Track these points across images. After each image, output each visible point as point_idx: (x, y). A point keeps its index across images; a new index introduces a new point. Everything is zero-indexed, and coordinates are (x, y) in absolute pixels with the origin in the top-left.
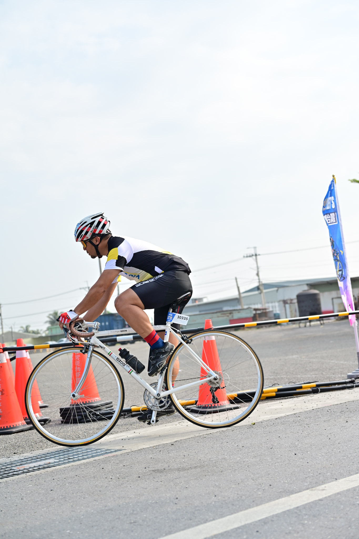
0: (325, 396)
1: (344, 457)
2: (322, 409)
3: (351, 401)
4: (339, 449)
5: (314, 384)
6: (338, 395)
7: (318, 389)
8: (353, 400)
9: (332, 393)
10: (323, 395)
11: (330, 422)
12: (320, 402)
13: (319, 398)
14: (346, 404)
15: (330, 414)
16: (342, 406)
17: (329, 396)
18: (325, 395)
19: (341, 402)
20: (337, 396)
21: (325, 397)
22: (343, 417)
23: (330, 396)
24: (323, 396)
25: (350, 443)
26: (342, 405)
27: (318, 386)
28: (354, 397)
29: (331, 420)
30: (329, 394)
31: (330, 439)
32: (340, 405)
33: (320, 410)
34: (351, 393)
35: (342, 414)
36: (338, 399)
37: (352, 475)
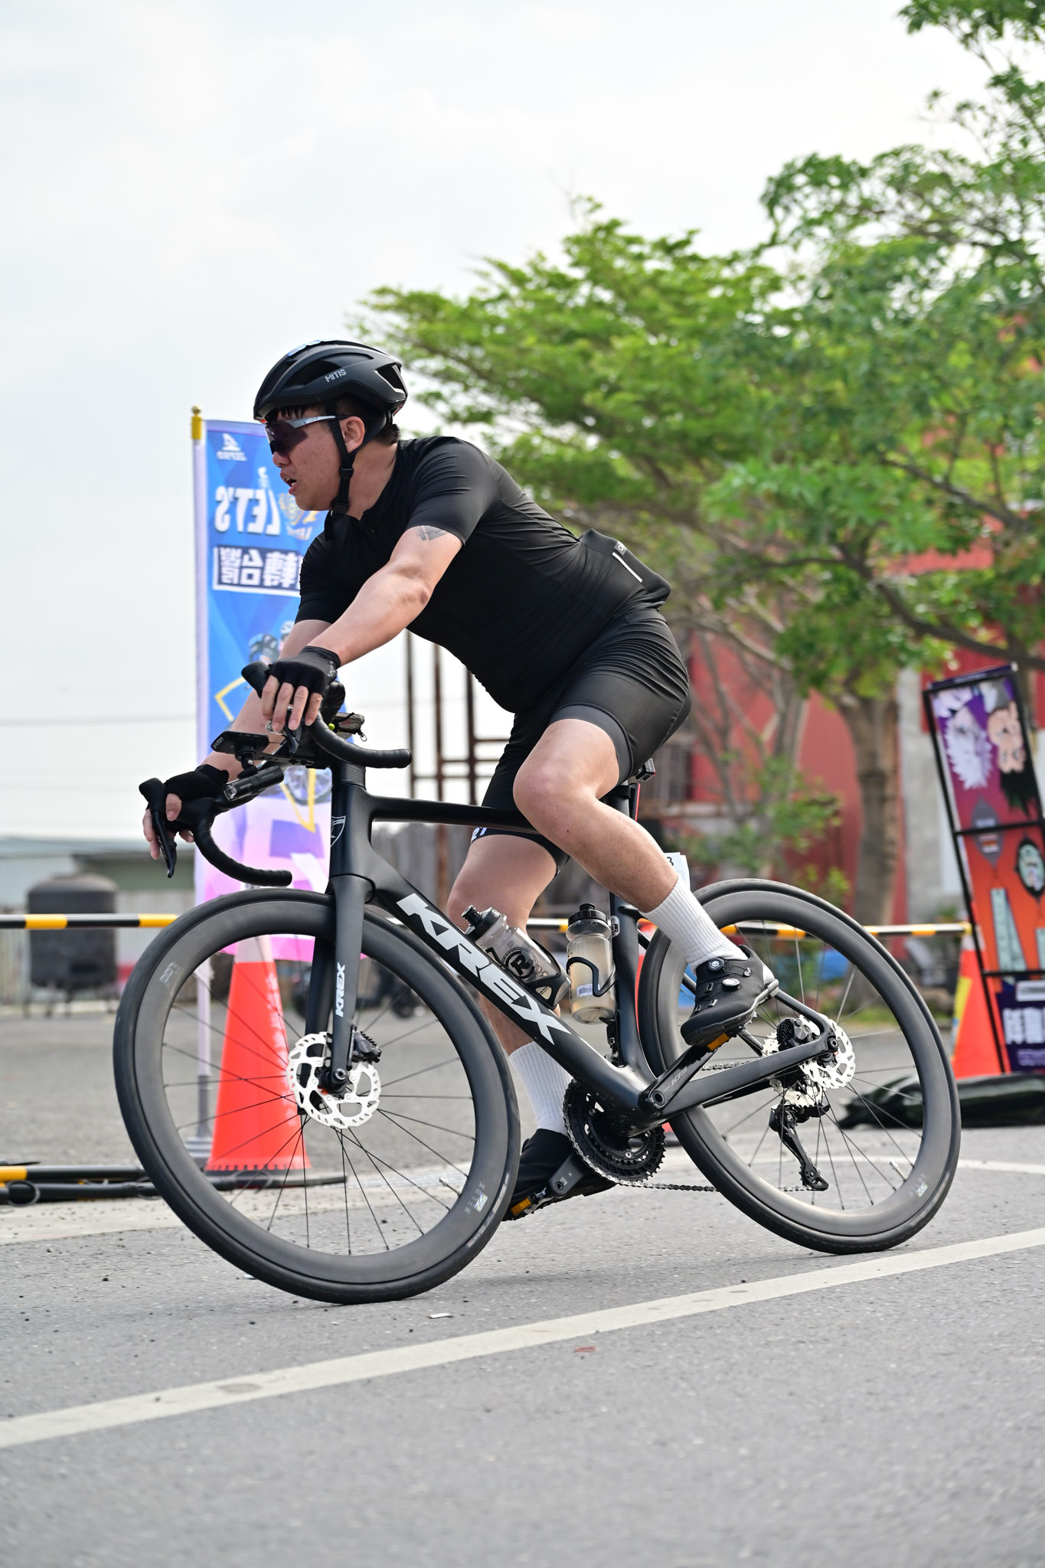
0: (52, 1214)
1: (63, 1366)
2: (27, 1246)
3: (141, 1230)
4: (51, 1343)
5: (22, 1171)
6: (102, 1212)
7: (33, 1190)
8: (149, 1227)
9: (80, 1208)
10: (46, 1210)
11: (46, 1280)
12: (31, 1226)
13: (29, 1216)
14: (121, 1236)
15: (55, 1258)
16: (104, 1240)
17: (67, 1214)
18: (54, 1210)
19: (105, 1231)
20: (96, 1215)
21: (55, 1216)
22: (97, 1267)
23: (73, 1213)
24: (47, 1213)
25: (94, 1331)
26: (106, 1237)
27: (33, 1177)
28: (158, 1219)
29: (50, 1275)
30: (70, 1209)
31: (27, 1320)
32: (99, 1239)
33: (20, 1247)
34: (149, 1209)
35: (95, 1261)
36: (97, 1221)
37: (67, 1407)
